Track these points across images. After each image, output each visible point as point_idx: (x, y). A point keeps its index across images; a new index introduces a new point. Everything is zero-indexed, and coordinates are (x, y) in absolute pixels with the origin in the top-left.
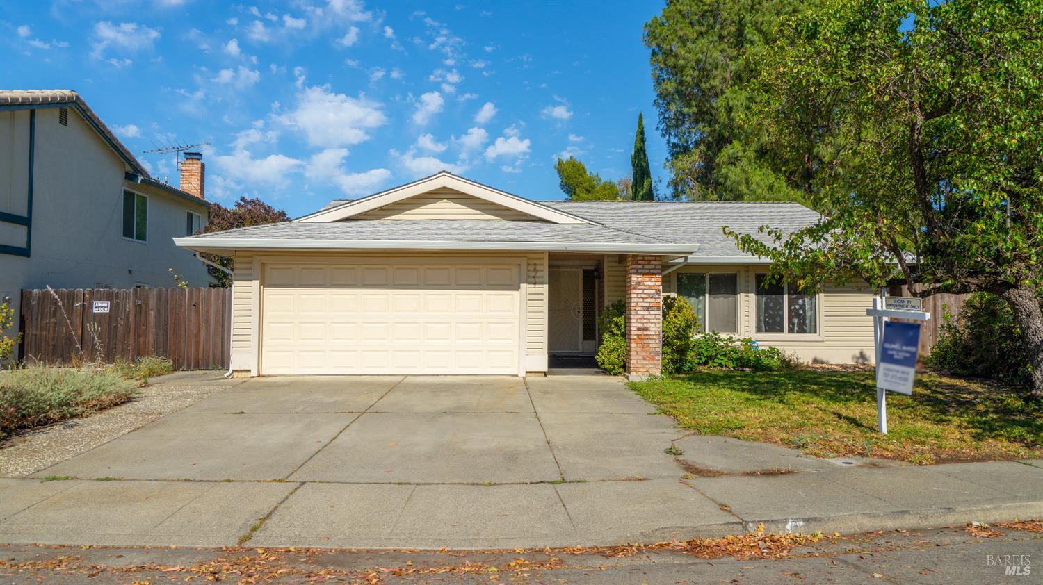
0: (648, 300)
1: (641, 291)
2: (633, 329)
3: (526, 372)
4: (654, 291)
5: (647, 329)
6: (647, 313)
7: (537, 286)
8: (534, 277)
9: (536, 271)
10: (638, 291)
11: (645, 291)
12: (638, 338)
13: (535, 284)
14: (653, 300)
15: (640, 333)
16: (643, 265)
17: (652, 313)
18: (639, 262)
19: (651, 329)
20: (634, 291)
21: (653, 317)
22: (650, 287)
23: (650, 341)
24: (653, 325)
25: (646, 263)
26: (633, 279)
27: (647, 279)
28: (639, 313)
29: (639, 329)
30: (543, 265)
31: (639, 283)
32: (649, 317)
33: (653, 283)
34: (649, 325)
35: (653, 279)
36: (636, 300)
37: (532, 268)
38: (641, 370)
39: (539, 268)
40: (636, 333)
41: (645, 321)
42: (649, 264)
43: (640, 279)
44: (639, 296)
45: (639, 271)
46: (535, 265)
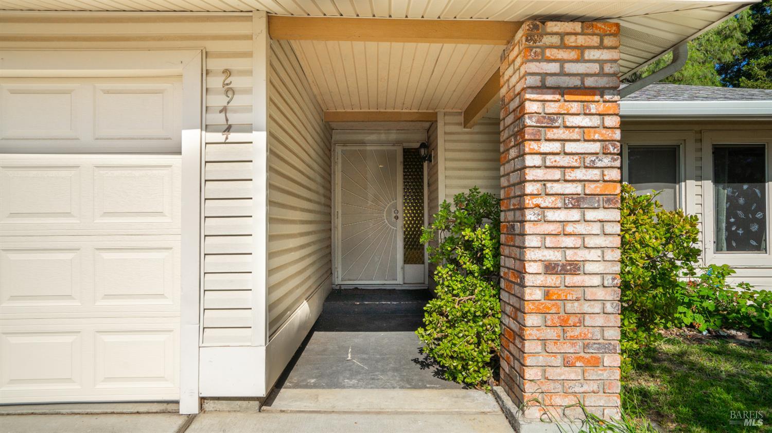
0: (579, 174)
1: (555, 147)
2: (531, 268)
3: (202, 399)
4: (596, 147)
5: (574, 268)
6: (575, 215)
7: (233, 136)
8: (224, 110)
9: (229, 91)
10: (546, 147)
11: (570, 147)
12: (547, 295)
13: (229, 129)
14: (594, 174)
15: (552, 280)
16: (562, 62)
17: (591, 215)
18: (548, 53)
19: (589, 267)
20: (534, 146)
21: (596, 228)
22: (585, 135)
23: (586, 307)
24: (595, 255)
25: (573, 55)
26: (531, 107)
27: (575, 107)
28: (550, 215)
29: (550, 268)
30: (249, 73)
31: (549, 122)
32: (581, 228)
33: (596, 121)
34: (582, 255)
35: (593, 108)
36: (540, 174)
37: (216, 82)
38: (558, 400)
39: (237, 82)
40: (540, 280)
41: (569, 242)
42: (580, 60)
43: (552, 108)
44: (550, 160)
45: (550, 81)
46: (228, 72)
